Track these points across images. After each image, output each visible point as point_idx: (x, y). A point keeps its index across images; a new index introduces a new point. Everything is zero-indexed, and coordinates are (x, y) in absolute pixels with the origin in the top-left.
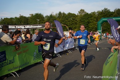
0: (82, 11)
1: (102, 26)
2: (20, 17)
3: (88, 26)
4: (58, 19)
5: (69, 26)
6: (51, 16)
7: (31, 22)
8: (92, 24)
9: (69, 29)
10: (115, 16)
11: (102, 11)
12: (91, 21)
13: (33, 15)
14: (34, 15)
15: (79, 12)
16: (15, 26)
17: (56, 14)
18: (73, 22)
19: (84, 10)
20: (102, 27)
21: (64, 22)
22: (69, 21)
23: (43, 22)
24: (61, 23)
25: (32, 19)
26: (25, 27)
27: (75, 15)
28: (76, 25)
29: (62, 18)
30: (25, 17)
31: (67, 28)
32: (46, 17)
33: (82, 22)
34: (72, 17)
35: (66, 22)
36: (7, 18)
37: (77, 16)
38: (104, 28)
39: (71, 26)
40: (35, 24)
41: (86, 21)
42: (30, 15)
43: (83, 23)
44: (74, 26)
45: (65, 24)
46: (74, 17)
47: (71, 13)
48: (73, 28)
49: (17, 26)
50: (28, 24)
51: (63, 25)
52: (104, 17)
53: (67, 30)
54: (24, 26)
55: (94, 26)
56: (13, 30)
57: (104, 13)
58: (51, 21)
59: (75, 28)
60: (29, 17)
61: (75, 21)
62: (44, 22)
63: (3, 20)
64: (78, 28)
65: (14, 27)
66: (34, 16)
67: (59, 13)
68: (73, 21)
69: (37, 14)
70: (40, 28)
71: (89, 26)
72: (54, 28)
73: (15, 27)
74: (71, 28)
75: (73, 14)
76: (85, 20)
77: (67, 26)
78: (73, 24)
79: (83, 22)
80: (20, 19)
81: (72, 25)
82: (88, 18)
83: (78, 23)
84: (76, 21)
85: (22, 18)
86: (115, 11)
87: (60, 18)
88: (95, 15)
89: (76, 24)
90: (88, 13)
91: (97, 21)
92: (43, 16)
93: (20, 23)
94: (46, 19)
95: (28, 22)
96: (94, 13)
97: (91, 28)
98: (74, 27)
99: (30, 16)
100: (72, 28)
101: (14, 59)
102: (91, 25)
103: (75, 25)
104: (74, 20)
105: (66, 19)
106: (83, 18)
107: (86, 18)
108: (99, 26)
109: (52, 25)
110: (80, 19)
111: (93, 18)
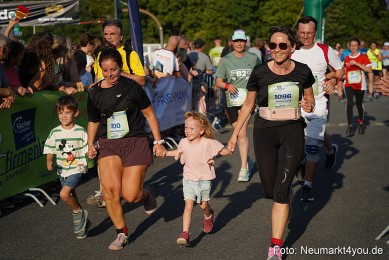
3: (255, 19)
5: (165, 14)
8: (275, 4)
9: (165, 33)
20: (327, 20)
28: (199, 10)
31: (155, 29)
38: (336, 25)
39: (174, 18)
44: (190, 15)
48: (183, 27)
53: (156, 39)
55: (288, 14)
59: (195, 26)
64: (208, 25)
71: (264, 18)
74: (175, 24)
77: (156, 14)
78: (184, 4)
81: (180, 12)
98: (188, 23)
100: (180, 24)
102: (271, 11)
103: (192, 11)
108: (314, 15)
109: (77, 10)
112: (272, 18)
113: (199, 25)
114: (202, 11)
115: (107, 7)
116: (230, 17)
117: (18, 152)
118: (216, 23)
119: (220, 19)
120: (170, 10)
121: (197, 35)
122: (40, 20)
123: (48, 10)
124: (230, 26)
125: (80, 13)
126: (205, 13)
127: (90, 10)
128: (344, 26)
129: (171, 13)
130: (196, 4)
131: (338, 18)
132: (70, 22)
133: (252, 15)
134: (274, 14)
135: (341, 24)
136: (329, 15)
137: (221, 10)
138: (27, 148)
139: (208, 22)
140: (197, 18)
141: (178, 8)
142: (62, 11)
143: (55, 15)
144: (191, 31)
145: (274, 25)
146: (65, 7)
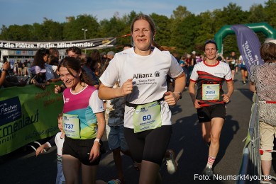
0: (182, 9)
1: (223, 42)
2: (45, 23)
3: (193, 44)
6: (114, 21)
7: (70, 35)
8: (202, 38)
10: (252, 22)
11: (225, 9)
12: (200, 32)
13: (73, 18)
14: (76, 18)
15: (174, 12)
16: (35, 43)
17: (125, 18)
18: (161, 33)
19: (185, 8)
20: (225, 45)
23: (95, 35)
25: (71, 27)
26: (56, 45)
27: (166, 18)
28: (167, 40)
30: (56, 24)
32: (102, 23)
33: (181, 34)
34: (160, 24)
36: (16, 26)
37: (170, 21)
38: (228, 47)
41: (190, 32)
42: (67, 18)
43: (182, 36)
46: (164, 22)
47: (157, 16)
49: (38, 44)
50: (62, 39)
52: (229, 23)
54: (55, 43)
56: (31, 52)
57: (229, 15)
58: (114, 32)
60: (65, 24)
61: (165, 32)
62: (98, 34)
63: (9, 30)
65: (32, 46)
66: (76, 22)
67: (132, 13)
68: (161, 31)
69: (83, 16)
70: (90, 47)
71: (197, 44)
72: (120, 48)
73: (36, 45)
75: (162, 16)
76: (186, 29)
78: (161, 38)
79: (183, 34)
80: (46, 27)
82: (193, 26)
83: (172, 36)
84: (168, 33)
85: (50, 26)
86: (251, 9)
88: (208, 18)
89: (168, 38)
90: (193, 15)
91: (214, 31)
92: (95, 21)
93: (46, 36)
94: (103, 27)
95: (62, 34)
96: (207, 15)
99: (67, 21)
101: (38, 114)
102: (200, 41)
104: (163, 30)
106: (184, 26)
107: (189, 25)
109: (115, 42)
110: (177, 27)
111: (204, 25)
114: (169, 41)
115: (128, 40)
116: (182, 43)
123: (103, 42)
124: (182, 47)
125: (117, 43)
127: (121, 41)
130: (166, 38)
131: (229, 44)
133: (191, 42)
135: (230, 46)
136: (225, 42)
137: (177, 40)
138: (12, 124)
141: (159, 40)
142: (109, 42)
143: (106, 44)
146: (110, 40)
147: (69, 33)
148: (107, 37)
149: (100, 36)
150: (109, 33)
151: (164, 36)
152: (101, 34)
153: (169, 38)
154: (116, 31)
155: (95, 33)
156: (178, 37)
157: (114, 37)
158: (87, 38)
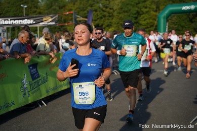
1: (167, 21)
4: (72, 5)
5: (96, 20)
7: (7, 12)
8: (146, 16)
12: (145, 10)
18: (104, 11)
20: (169, 24)
21: (86, 12)
22: (96, 11)
23: (35, 12)
24: (78, 15)
25: (9, 3)
28: (111, 18)
29: (81, 3)
33: (124, 12)
34: (103, 1)
35: (88, 12)
38: (173, 25)
39: (100, 22)
40: (18, 16)
41: (134, 10)
43: (126, 14)
44: (107, 21)
45: (86, 17)
48: (104, 26)
51: (82, 19)
55: (151, 21)
58: (55, 9)
59: (109, 26)
61: (108, 10)
62: (38, 10)
64: (115, 25)
68: (104, 9)
70: (30, 24)
71: (141, 22)
72: (62, 26)
74: (100, 25)
76: (130, 7)
78: (104, 16)
79: (127, 12)
81: (102, 20)
82: (137, 4)
83: (115, 14)
84: (111, 11)
87: (76, 3)
89: (111, 16)
91: (158, 9)
94: (43, 3)
97: (144, 27)
98: (106, 24)
100: (102, 26)
102: (143, 19)
103: (108, 19)
104: (107, 7)
105: (89, 6)
106: (127, 4)
107: (133, 3)
108: (162, 21)
109: (57, 19)
110: (120, 5)
111: (148, 3)
112: (144, 22)
113: (111, 25)
114: (112, 19)
115: (70, 18)
117: (33, 82)
118: (119, 24)
119: (121, 23)
120: (98, 19)
121: (110, 30)
122: (41, 23)
123: (44, 19)
125: (58, 20)
126: (114, 20)
127: (63, 19)
128: (176, 26)
129: (98, 20)
130: (110, 16)
131: (174, 23)
132: (54, 25)
133: (135, 21)
134: (145, 20)
135: (175, 25)
136: (170, 21)
137: (121, 19)
138: (37, 80)
139: (115, 24)
140: (110, 22)
141: (101, 18)
142: (50, 20)
143: (47, 21)
144: (107, 28)
145: (145, 25)
146: (52, 17)
147: (6, 9)
148: (48, 14)
149: (40, 13)
150: (50, 10)
151: (107, 14)
152: (42, 11)
153: (113, 16)
154: (57, 8)
155: (35, 9)
156: (122, 15)
157: (55, 14)
158: (27, 15)
